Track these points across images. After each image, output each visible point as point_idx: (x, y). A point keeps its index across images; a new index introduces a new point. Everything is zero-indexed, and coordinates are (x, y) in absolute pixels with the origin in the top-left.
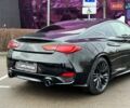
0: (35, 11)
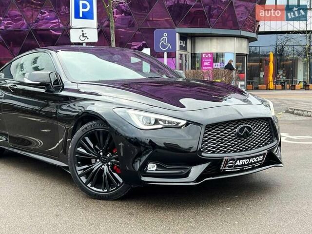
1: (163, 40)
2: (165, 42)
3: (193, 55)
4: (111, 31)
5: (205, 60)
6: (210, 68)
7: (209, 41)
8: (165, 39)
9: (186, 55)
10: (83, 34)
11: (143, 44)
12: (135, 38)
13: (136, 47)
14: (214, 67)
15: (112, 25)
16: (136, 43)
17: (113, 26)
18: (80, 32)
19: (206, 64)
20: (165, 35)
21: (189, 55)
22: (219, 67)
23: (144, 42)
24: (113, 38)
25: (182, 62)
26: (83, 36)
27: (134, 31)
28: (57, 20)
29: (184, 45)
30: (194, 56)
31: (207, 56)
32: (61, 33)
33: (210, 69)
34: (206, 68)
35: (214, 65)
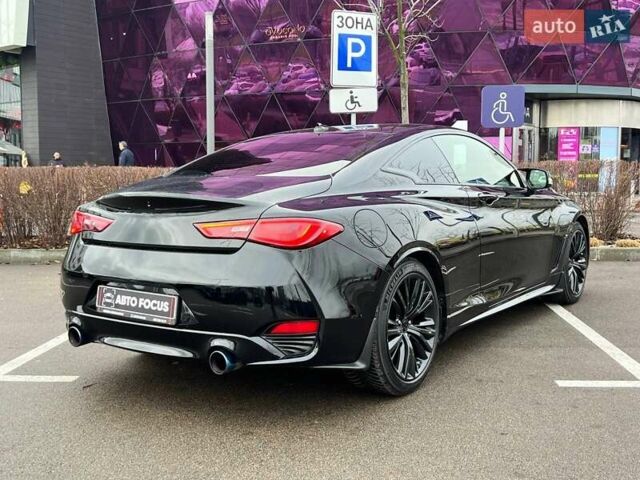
0: (160, 107)
1: (498, 106)
2: (503, 110)
3: (543, 131)
4: (402, 92)
5: (565, 140)
6: (574, 153)
7: (573, 106)
8: (503, 103)
9: (530, 132)
10: (352, 97)
11: (455, 114)
12: (442, 104)
13: (441, 119)
14: (581, 151)
15: (405, 80)
16: (443, 113)
17: (407, 81)
18: (346, 94)
19: (565, 146)
20: (503, 96)
21: (536, 131)
22: (589, 152)
23: (457, 110)
24: (405, 103)
25: (523, 143)
26: (353, 102)
27: (440, 92)
28: (316, 79)
29: (528, 114)
30: (544, 133)
31: (568, 133)
32: (320, 99)
33: (573, 156)
34: (565, 153)
35: (581, 148)
